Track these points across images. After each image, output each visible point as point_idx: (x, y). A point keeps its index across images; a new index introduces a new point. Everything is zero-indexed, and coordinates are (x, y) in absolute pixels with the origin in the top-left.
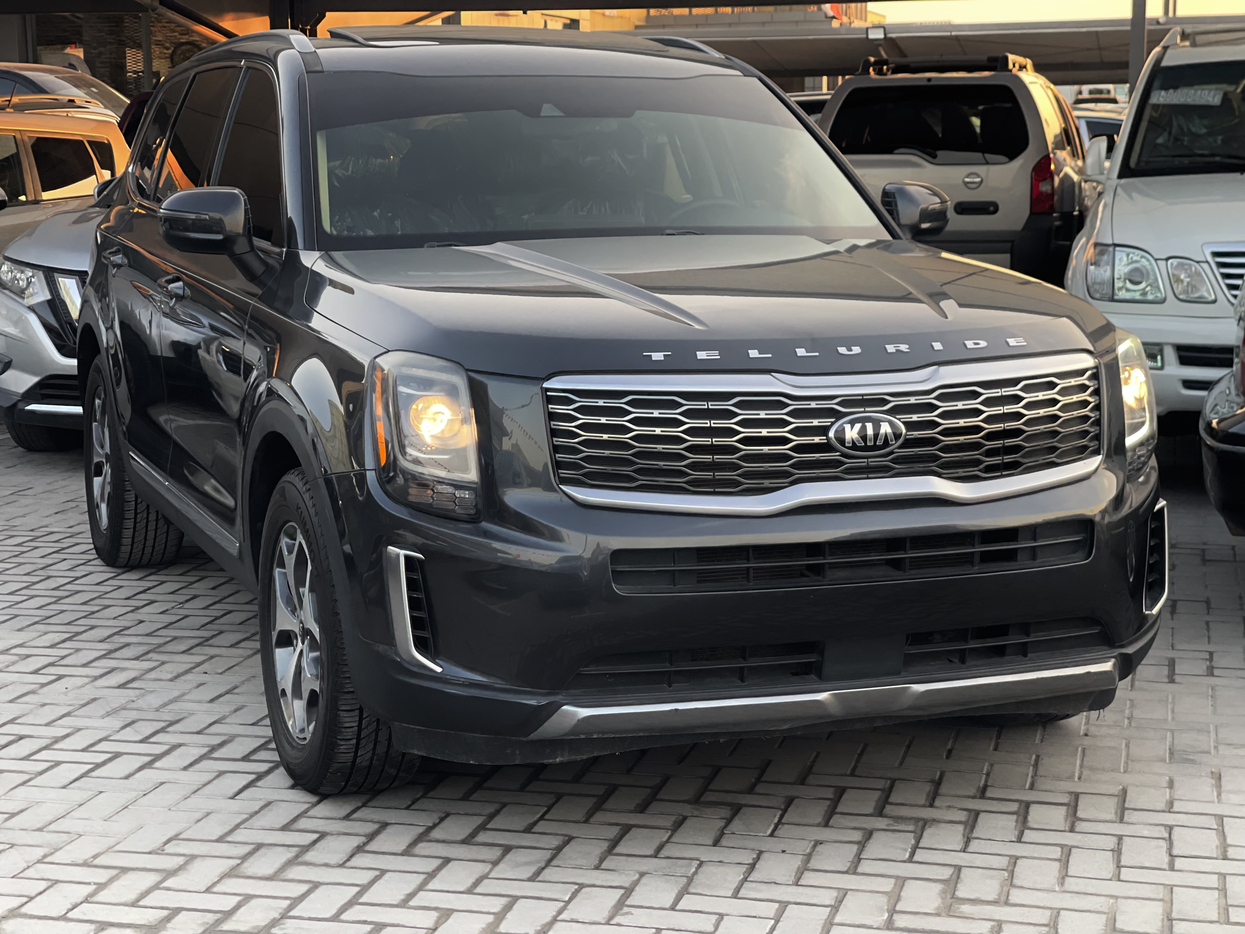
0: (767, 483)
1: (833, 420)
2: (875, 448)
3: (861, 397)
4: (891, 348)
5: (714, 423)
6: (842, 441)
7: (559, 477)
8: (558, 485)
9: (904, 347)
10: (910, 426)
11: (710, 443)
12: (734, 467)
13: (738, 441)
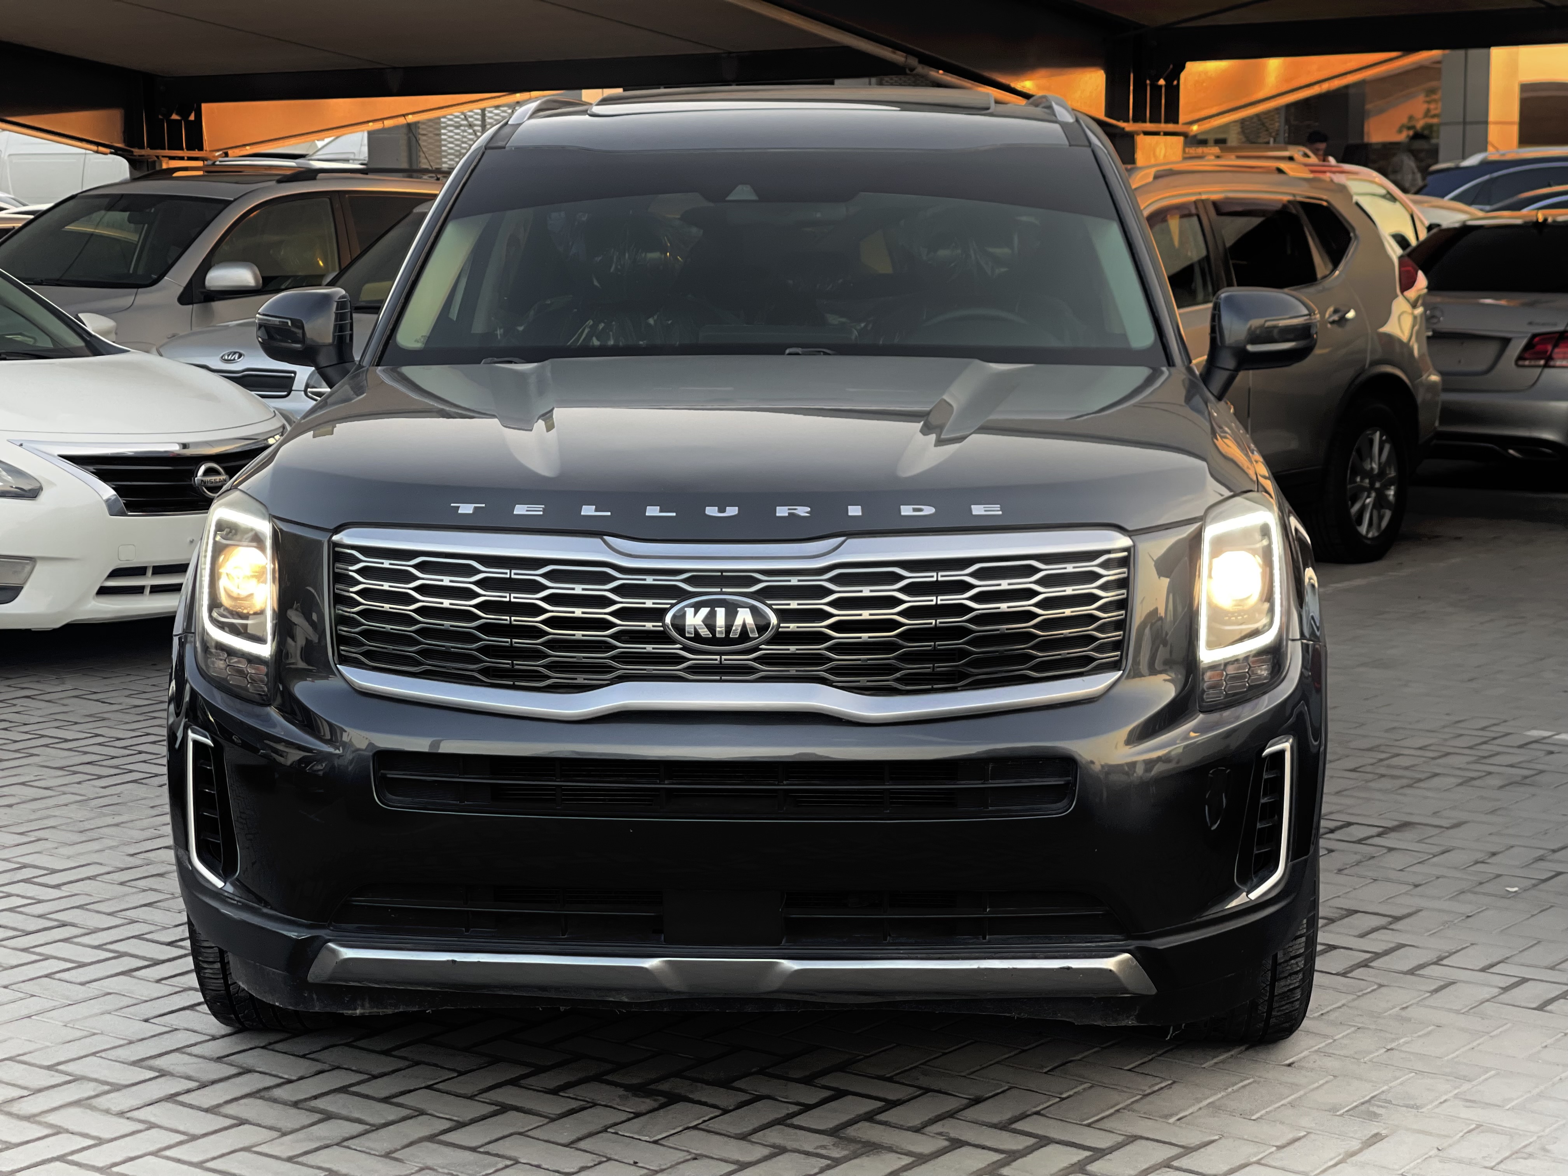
0: (580, 679)
1: (674, 601)
2: (727, 641)
3: (720, 574)
4: (782, 511)
5: (515, 598)
6: (681, 630)
7: (340, 655)
8: (336, 665)
9: (803, 511)
10: (784, 615)
11: (508, 622)
12: (536, 654)
13: (544, 622)
